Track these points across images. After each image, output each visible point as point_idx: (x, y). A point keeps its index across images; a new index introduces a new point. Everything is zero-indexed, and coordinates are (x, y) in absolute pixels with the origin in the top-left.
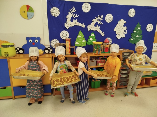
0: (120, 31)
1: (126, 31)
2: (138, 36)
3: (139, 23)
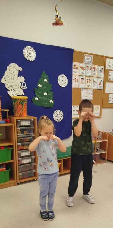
0: (14, 84)
1: (24, 85)
2: (45, 94)
3: (44, 72)
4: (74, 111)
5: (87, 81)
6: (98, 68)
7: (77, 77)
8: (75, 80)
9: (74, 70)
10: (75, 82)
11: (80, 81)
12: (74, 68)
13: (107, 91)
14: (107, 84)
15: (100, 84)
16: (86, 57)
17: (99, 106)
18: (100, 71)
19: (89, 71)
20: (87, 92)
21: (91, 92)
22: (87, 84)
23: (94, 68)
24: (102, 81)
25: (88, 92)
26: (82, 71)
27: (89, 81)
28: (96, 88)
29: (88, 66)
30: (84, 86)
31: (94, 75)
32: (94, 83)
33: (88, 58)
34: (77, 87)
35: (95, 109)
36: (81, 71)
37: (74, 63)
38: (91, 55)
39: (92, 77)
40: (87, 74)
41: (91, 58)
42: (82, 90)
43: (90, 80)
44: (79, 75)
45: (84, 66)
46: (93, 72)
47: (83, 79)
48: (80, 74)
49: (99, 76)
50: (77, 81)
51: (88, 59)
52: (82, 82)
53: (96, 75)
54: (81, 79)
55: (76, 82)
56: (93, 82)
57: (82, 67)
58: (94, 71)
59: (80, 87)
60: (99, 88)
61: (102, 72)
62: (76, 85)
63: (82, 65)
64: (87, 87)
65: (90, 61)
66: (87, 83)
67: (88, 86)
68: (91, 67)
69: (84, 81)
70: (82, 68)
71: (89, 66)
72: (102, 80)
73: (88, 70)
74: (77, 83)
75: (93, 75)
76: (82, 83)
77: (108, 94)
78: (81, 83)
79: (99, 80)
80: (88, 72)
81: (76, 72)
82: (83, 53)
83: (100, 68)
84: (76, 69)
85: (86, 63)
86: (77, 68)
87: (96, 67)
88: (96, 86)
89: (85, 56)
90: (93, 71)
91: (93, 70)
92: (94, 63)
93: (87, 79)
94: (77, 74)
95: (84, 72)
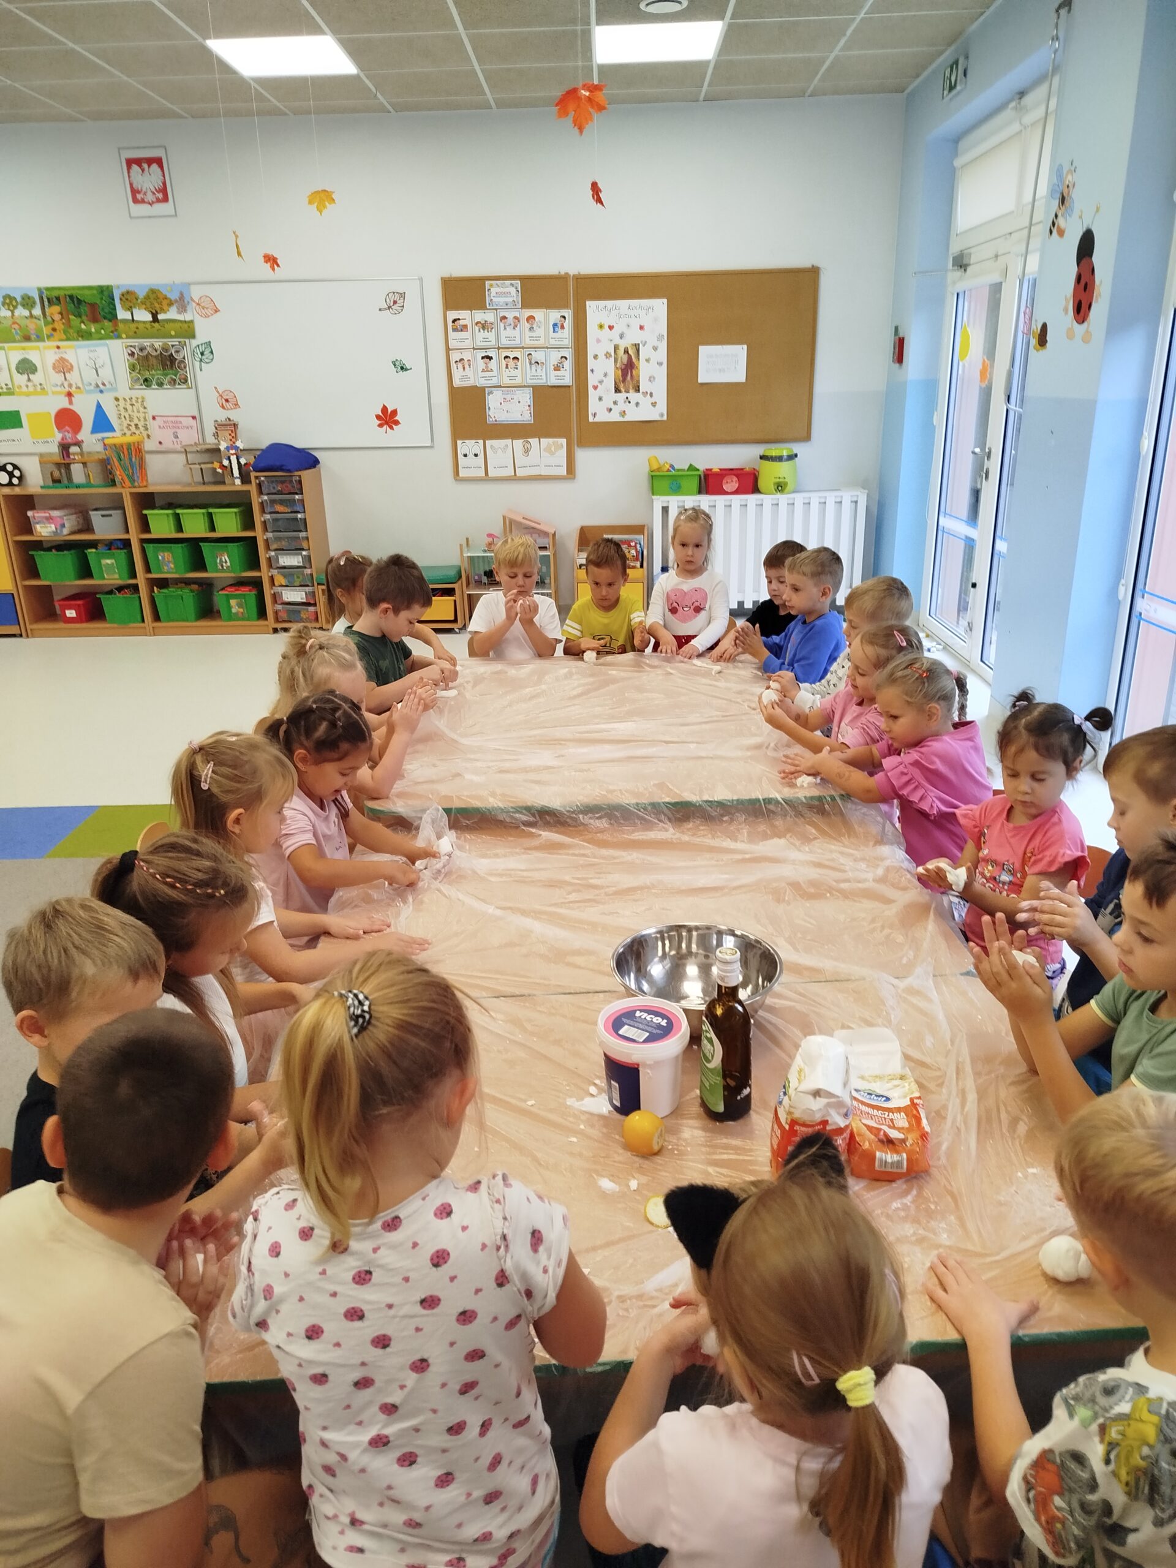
4: (465, 455)
5: (504, 362)
6: (546, 318)
7: (466, 356)
8: (460, 365)
10: (460, 368)
11: (481, 364)
12: (455, 330)
15: (557, 368)
16: (494, 290)
17: (564, 441)
18: (555, 325)
19: (510, 332)
20: (508, 397)
21: (525, 398)
22: (506, 373)
23: (531, 318)
24: (566, 358)
25: (513, 396)
26: (485, 334)
27: (511, 363)
28: (544, 381)
29: (504, 318)
30: (495, 381)
31: (532, 342)
32: (533, 367)
33: (502, 293)
34: (471, 383)
35: (548, 449)
36: (481, 335)
38: (513, 282)
39: (523, 348)
40: (504, 342)
41: (513, 290)
42: (491, 393)
43: (516, 358)
44: (474, 349)
45: (489, 316)
46: (528, 334)
47: (490, 358)
48: (478, 343)
49: (553, 342)
50: (467, 366)
51: (504, 295)
52: (487, 367)
53: (541, 342)
54: (483, 358)
55: (464, 368)
56: (531, 363)
57: (483, 322)
58: (531, 329)
59: (481, 383)
60: (553, 381)
61: (562, 327)
62: (464, 378)
63: (480, 316)
64: (506, 381)
65: (510, 300)
66: (507, 367)
67: (512, 378)
68: (515, 318)
69: (493, 364)
70: (484, 326)
71: (510, 315)
72: (568, 353)
73: (505, 329)
75: (528, 342)
76: (487, 371)
78: (483, 371)
80: (508, 335)
81: (462, 340)
82: (482, 280)
84: (462, 331)
85: (496, 309)
86: (464, 328)
87: (539, 314)
88: (544, 377)
89: (491, 285)
90: (527, 330)
91: (528, 326)
92: (525, 305)
93: (506, 357)
94: (468, 343)
95: (491, 335)
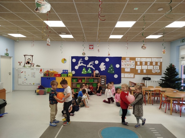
0: (102, 67)
1: (105, 68)
2: (112, 70)
3: (111, 64)
4: (122, 75)
9: (122, 63)
13: (137, 69)
14: (137, 66)
17: (133, 74)
19: (128, 63)
20: (127, 69)
21: (129, 69)
22: (127, 67)
28: (132, 68)
32: (130, 66)
33: (127, 59)
37: (122, 61)
38: (129, 58)
42: (125, 68)
44: (124, 64)
45: (126, 61)
53: (131, 64)
63: (125, 61)
71: (128, 61)
74: (123, 66)
77: (137, 70)
78: (125, 66)
79: (133, 65)
82: (126, 57)
83: (133, 61)
87: (131, 61)
93: (127, 65)
95: (126, 63)
